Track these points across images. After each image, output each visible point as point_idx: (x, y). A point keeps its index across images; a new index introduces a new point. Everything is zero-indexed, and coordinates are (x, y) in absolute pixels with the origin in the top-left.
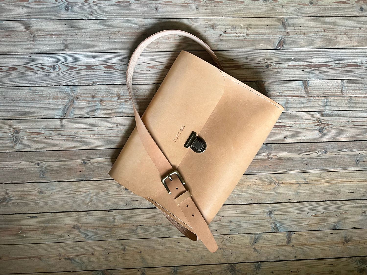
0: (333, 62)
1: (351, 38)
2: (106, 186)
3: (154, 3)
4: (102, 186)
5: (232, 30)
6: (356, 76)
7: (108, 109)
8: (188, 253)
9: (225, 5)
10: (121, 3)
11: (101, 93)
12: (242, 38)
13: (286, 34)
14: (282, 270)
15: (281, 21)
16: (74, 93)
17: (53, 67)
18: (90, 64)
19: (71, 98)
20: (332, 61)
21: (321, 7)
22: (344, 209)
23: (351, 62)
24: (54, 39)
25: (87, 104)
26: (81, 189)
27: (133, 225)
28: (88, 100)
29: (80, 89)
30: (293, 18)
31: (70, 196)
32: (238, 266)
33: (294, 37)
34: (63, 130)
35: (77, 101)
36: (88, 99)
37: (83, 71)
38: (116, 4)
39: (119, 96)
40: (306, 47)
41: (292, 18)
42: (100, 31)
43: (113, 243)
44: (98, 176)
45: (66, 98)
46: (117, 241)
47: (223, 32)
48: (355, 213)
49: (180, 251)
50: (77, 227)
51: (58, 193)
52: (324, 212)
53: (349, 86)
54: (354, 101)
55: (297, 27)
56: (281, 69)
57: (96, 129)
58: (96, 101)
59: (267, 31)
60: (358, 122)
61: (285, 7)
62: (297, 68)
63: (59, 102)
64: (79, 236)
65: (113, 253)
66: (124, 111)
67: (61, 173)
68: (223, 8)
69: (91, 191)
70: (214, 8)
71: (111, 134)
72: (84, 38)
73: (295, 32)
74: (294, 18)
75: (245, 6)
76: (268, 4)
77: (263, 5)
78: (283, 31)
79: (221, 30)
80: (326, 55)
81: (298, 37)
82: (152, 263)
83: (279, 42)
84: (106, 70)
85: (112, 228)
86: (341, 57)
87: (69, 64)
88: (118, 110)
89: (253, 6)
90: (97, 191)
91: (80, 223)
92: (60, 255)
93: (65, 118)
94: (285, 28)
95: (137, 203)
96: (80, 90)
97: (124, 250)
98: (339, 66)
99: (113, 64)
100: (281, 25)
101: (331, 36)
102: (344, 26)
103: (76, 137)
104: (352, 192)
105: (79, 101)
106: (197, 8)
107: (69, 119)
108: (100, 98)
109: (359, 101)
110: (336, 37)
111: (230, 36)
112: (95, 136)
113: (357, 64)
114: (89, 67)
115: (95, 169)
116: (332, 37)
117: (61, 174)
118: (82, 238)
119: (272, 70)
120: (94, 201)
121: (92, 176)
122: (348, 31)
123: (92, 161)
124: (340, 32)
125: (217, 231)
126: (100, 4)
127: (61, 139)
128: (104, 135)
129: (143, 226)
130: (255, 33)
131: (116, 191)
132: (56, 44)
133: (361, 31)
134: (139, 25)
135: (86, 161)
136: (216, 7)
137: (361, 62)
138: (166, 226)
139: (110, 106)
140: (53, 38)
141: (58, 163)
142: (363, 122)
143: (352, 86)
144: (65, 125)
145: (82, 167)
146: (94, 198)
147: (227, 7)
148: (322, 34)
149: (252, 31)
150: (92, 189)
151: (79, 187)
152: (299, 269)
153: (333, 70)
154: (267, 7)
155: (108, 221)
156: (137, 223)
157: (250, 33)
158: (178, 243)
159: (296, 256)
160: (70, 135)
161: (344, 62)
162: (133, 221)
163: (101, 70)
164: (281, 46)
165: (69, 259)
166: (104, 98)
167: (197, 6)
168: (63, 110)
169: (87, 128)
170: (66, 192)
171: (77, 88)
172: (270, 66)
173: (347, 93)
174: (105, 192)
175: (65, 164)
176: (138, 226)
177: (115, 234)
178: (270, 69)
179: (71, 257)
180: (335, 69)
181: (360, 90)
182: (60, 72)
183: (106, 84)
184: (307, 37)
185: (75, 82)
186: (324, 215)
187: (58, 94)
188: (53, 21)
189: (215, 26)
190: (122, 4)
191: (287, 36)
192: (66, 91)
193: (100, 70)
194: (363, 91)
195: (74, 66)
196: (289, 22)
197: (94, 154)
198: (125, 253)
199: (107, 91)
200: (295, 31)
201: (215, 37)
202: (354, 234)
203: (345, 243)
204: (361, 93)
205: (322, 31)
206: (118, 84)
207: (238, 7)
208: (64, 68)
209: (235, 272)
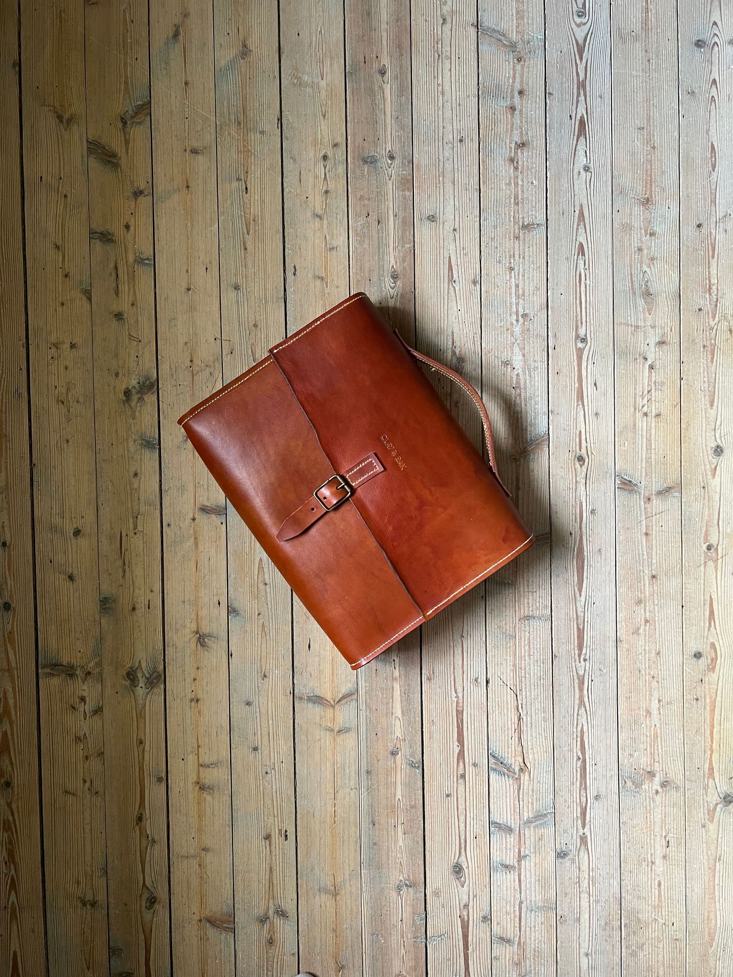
0: (587, 598)
1: (639, 634)
2: (334, 114)
3: (711, 221)
4: (334, 106)
5: (655, 381)
6: (558, 648)
7: (496, 124)
8: (183, 290)
9: (707, 367)
10: (712, 153)
11: (529, 110)
12: (639, 404)
13: (647, 495)
14: (141, 495)
15: (673, 485)
16: (530, 52)
17: (583, 12)
18: (588, 88)
19: (520, 46)
20: (590, 594)
21: (702, 568)
22: (274, 630)
23: (589, 636)
24: (640, 16)
25: (506, 79)
26: (328, 63)
27: (247, 173)
28: (514, 82)
29: (539, 66)
30: (680, 509)
31: (314, 39)
32: (151, 398)
33: (641, 514)
34: (454, 27)
35: (513, 58)
36: (516, 81)
37: (575, 74)
38: (710, 144)
39: (522, 145)
40: (620, 538)
41: (680, 507)
42: (655, 110)
43: (209, 128)
44: (356, 98)
45: (520, 37)
46: (213, 137)
47: (652, 363)
48: (264, 654)
49: (187, 271)
50: (245, 52)
51: (321, 13)
52: (267, 586)
53: (539, 633)
54: (506, 644)
55: (661, 520)
56: (574, 487)
57: (454, 98)
58: (512, 97)
59: (652, 455)
60: (460, 654)
61: (702, 494)
62: (575, 522)
63: (511, 21)
64: (226, 56)
65: (187, 127)
66: (492, 155)
67: (363, 21)
68: (701, 364)
69: (323, 83)
70: (701, 344)
71: (444, 127)
72: (640, 75)
73: (650, 515)
74: (680, 512)
75: (703, 409)
76: (708, 457)
77: (706, 446)
78: (653, 490)
79: (656, 360)
80: (603, 581)
81: (640, 522)
82: (164, 212)
83: (630, 482)
84: (575, 120)
85: (242, 127)
86: (598, 615)
87: (589, 44)
88: (493, 143)
89: (704, 425)
90: (323, 97)
91: (255, 60)
92: (186, 15)
93: (478, 32)
94: (660, 493)
95: (296, 182)
96: (535, 66)
97: (195, 152)
98: (580, 610)
99: (588, 136)
100: (665, 485)
101: (643, 590)
102: (663, 618)
103: (439, 56)
104: (309, 647)
105: (514, 63)
106: (700, 310)
107: (476, 42)
108: (518, 107)
109: (507, 656)
110: (639, 602)
111: (644, 379)
112: (439, 94)
113: (584, 649)
114: (582, 85)
115: (371, 92)
116: (639, 593)
117: (360, 22)
118: (223, 63)
119: (573, 468)
120: (302, 89)
121: (355, 87)
122: (652, 627)
123: (387, 88)
124: (651, 609)
125: (232, 353)
126: (709, 110)
127: (433, 22)
128: (441, 113)
129: (244, 193)
130: (649, 431)
131: (322, 137)
132: (629, 19)
133: (653, 655)
134: (667, 189)
135: (387, 74)
136: (702, 349)
137: (587, 657)
138: (244, 243)
139: (502, 126)
140: (642, 13)
141: (384, 17)
142: (461, 665)
143: (538, 639)
144: (464, 33)
145: (376, 66)
146: (309, 90)
147: (702, 371)
148: (647, 572)
149: (653, 425)
150: (327, 85)
151: (331, 58)
152: (141, 534)
153: (571, 598)
154: (701, 455)
155: (258, 119)
156: (251, 181)
157: (650, 421)
158: (207, 269)
159: (172, 527)
160: (444, 42)
161: (588, 622)
162: (256, 173)
163: (576, 111)
164: (622, 486)
165: (176, 35)
166: (518, 116)
167: (705, 310)
168: (495, 28)
169: (457, 78)
170: (323, 32)
171: (539, 59)
172: (581, 463)
173: (523, 628)
174: (321, 113)
175: (382, 30)
176: (245, 183)
177: (229, 134)
178: (574, 464)
179: (181, 38)
180: (574, 601)
181: (529, 655)
182: (574, 26)
183: (547, 120)
184: (640, 541)
185: (553, 55)
186: (261, 586)
187: (528, 19)
188: (675, 15)
189: (665, 347)
190: (710, 156)
191: (642, 498)
192: (533, 37)
193: (577, 108)
194: (527, 662)
195: (584, 55)
196: (672, 501)
197: (401, 91)
198: (187, 155)
199: (533, 121)
200: (654, 514)
201: (642, 348)
202: (216, 655)
203: (198, 636)
204: (523, 658)
205: (653, 572)
206: (548, 145)
207: (703, 395)
208: (580, 34)
209: (138, 392)
